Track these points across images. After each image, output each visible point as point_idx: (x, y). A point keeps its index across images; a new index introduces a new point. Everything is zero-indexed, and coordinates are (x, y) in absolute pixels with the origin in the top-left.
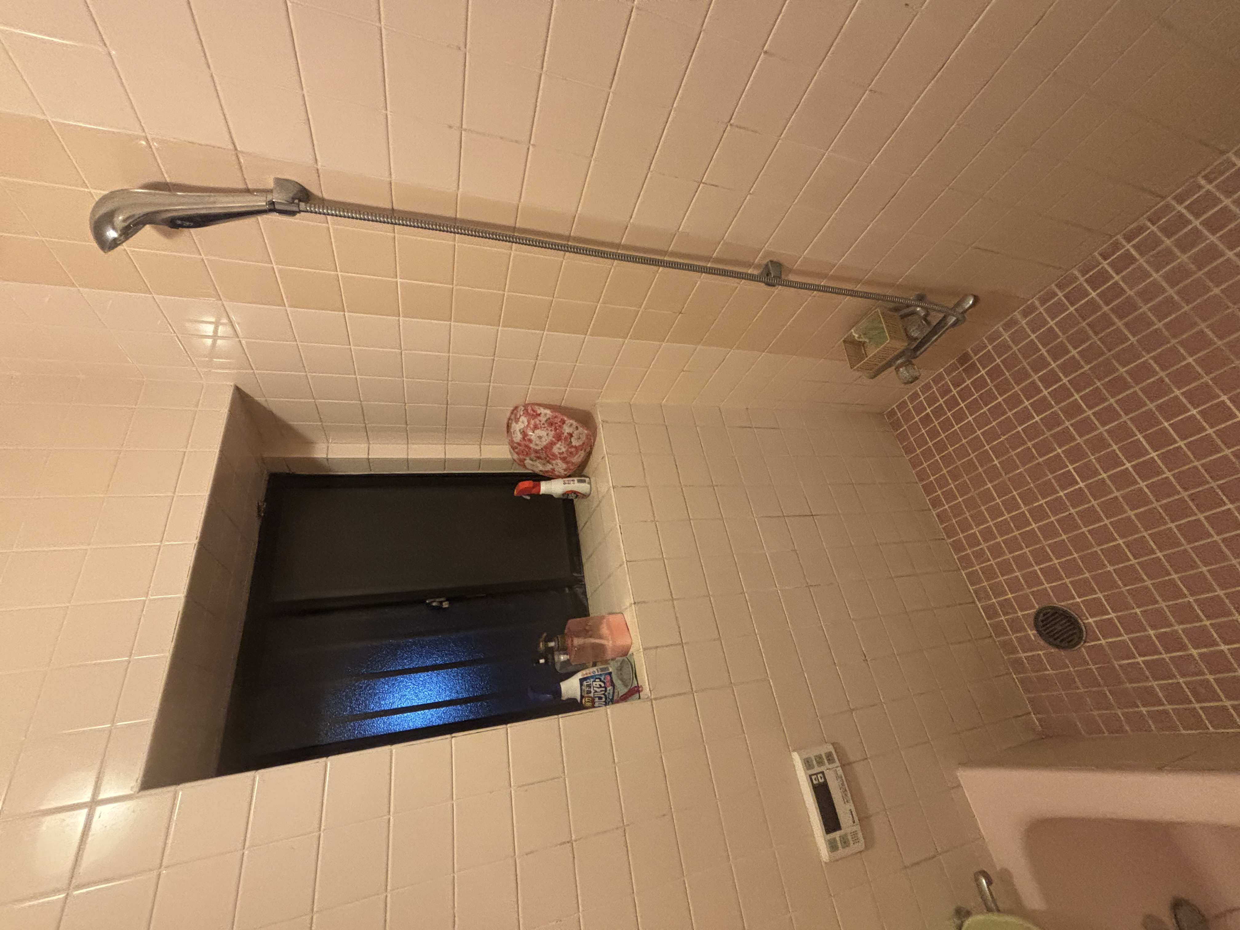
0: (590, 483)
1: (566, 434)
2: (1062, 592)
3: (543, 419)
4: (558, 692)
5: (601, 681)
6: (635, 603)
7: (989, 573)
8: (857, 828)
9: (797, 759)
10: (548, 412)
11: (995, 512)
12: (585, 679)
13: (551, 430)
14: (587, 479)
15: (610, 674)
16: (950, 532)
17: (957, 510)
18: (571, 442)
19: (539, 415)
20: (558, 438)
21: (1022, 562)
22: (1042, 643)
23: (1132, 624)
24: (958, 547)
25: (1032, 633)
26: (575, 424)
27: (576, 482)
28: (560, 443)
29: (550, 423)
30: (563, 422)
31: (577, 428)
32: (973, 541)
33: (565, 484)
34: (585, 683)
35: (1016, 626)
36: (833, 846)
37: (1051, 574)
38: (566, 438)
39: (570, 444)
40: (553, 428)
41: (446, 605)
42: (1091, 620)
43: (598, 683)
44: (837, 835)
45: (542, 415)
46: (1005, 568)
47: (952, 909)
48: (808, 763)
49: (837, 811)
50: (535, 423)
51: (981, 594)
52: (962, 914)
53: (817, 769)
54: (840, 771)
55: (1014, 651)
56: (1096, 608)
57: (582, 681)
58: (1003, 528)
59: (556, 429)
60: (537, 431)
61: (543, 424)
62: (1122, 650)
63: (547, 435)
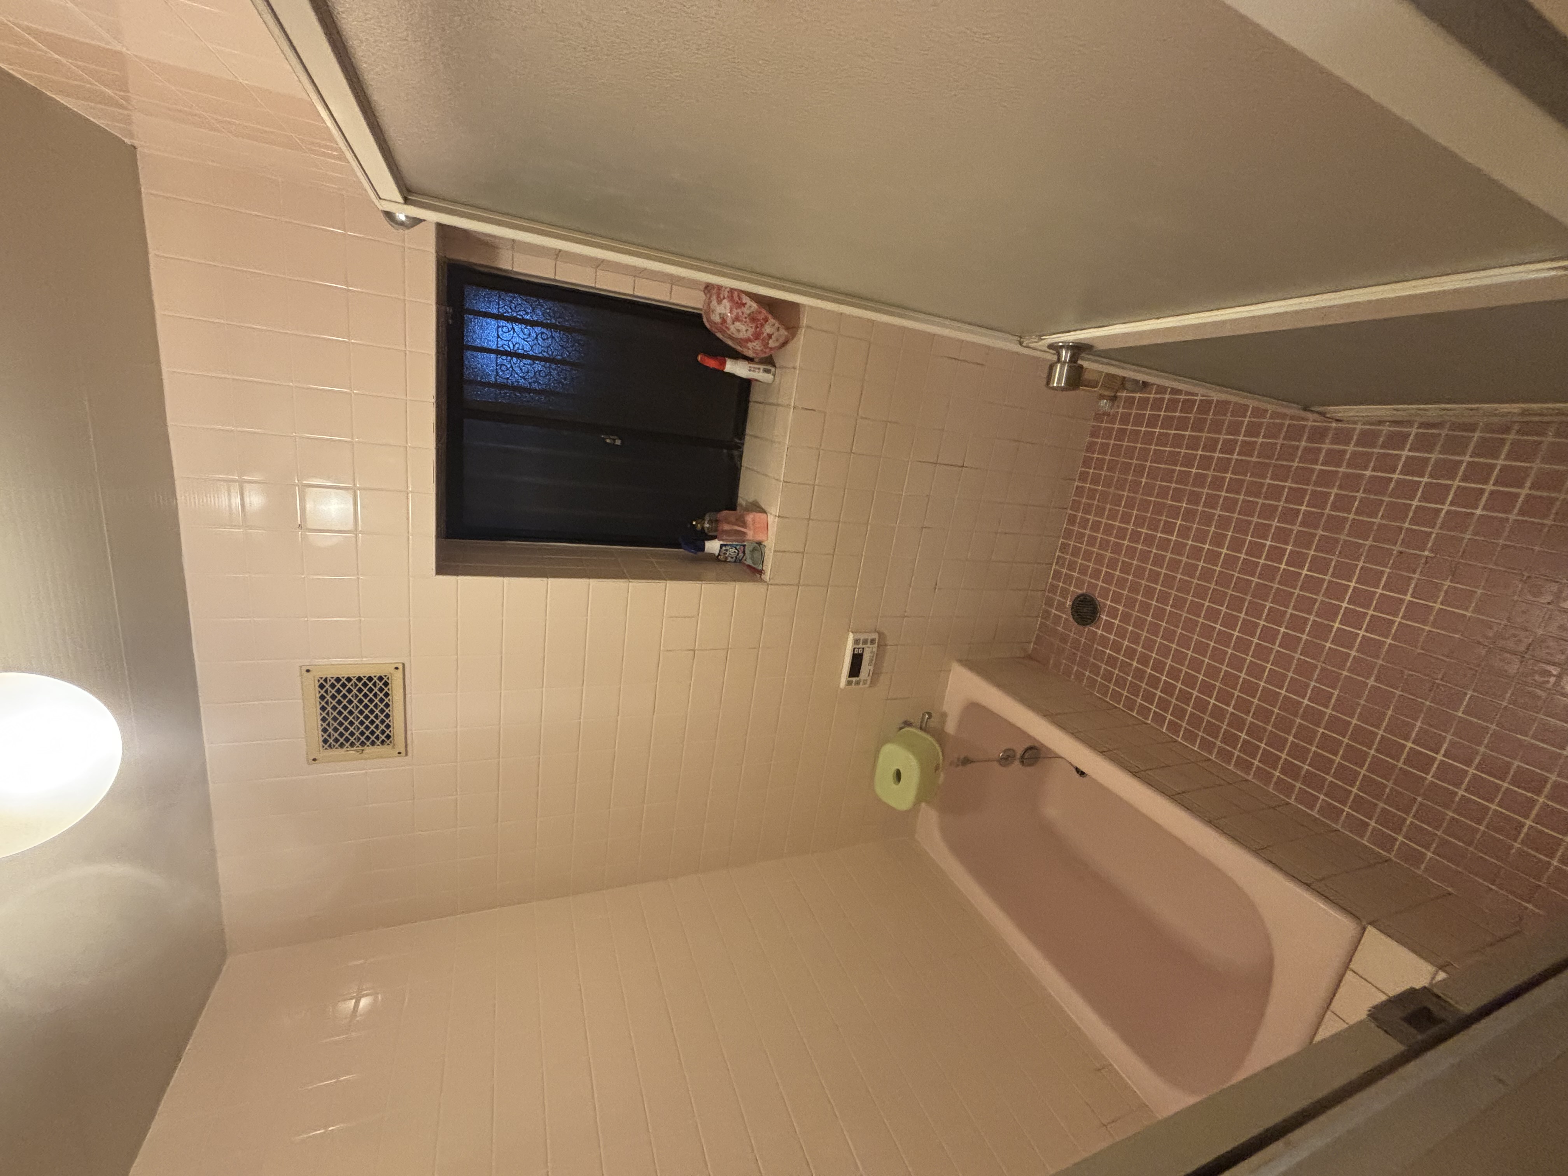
0: (774, 375)
1: (765, 334)
2: (1105, 593)
3: (747, 311)
4: (703, 548)
5: (736, 549)
6: (779, 517)
7: (1076, 552)
8: (869, 679)
9: (851, 637)
10: (755, 306)
11: (1112, 516)
12: (725, 545)
13: (752, 327)
14: (773, 369)
15: (744, 546)
16: (1076, 505)
17: (1092, 494)
18: (768, 343)
19: (744, 305)
20: (757, 336)
21: (1100, 559)
22: (1070, 612)
23: (1121, 633)
24: (1072, 520)
25: (1069, 603)
26: (777, 325)
27: (761, 371)
28: (757, 342)
29: (753, 318)
30: (766, 320)
31: (778, 329)
32: (1084, 523)
33: (750, 370)
34: (724, 548)
35: (1064, 593)
36: (849, 683)
37: (1108, 579)
38: (763, 340)
39: (766, 345)
40: (754, 325)
41: (618, 442)
42: (1104, 618)
43: (734, 550)
44: (854, 679)
45: (747, 306)
46: (1088, 556)
47: (903, 719)
48: (856, 641)
49: (862, 670)
50: (738, 313)
51: (1060, 561)
52: (907, 724)
53: (861, 646)
54: (875, 650)
55: (1051, 606)
56: (1113, 613)
57: (722, 546)
58: (1108, 529)
59: (757, 327)
60: (737, 324)
61: (746, 318)
62: (1104, 641)
63: (747, 330)
